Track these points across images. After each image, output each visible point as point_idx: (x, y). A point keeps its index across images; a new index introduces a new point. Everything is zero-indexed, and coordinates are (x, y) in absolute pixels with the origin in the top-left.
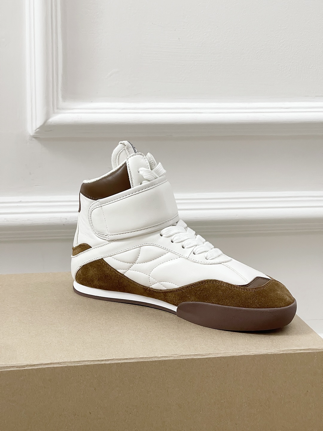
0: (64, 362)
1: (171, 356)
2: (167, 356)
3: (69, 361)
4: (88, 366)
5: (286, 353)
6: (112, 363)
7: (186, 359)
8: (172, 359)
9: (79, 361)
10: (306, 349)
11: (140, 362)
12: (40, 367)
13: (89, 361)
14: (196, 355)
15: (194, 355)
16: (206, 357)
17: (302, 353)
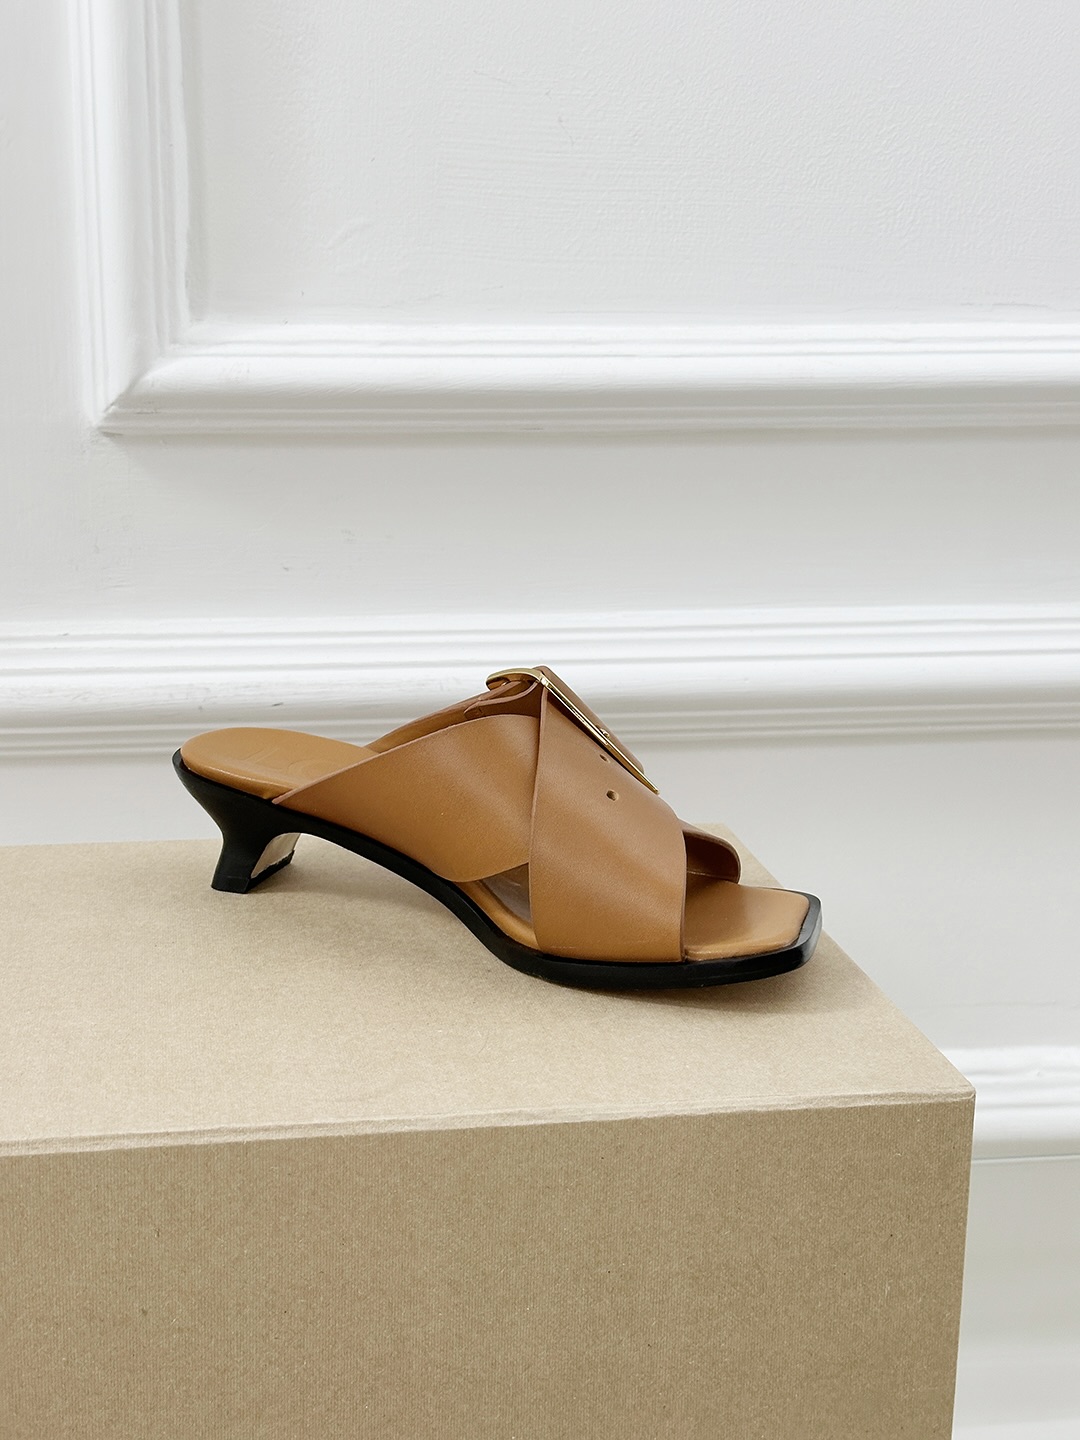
1: (422, 1120)
2: (412, 1118)
4: (131, 1152)
5: (816, 1107)
6: (217, 1145)
7: (472, 1130)
8: (424, 1128)
9: (101, 1138)
10: (886, 1094)
11: (310, 1140)
13: (134, 1135)
14: (510, 1115)
15: (502, 1115)
16: (543, 1122)
17: (873, 1108)
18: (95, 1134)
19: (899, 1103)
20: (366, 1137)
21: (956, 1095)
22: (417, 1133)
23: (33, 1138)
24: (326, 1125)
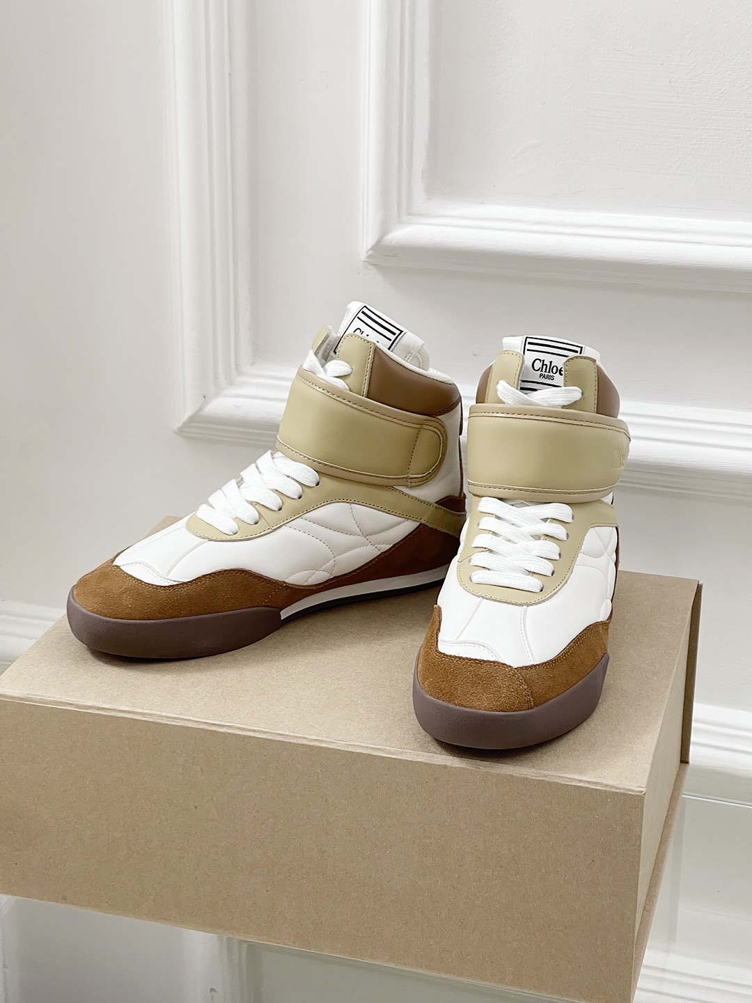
0: (150, 714)
1: (333, 743)
2: (328, 740)
3: (159, 713)
4: (188, 728)
6: (229, 733)
7: (358, 753)
9: (175, 718)
11: (275, 741)
12: (112, 714)
13: (191, 720)
14: (378, 749)
15: (374, 748)
16: (395, 757)
17: (582, 787)
18: (173, 716)
19: (598, 788)
20: (303, 745)
21: (633, 791)
22: (329, 749)
23: (146, 711)
24: (284, 735)
